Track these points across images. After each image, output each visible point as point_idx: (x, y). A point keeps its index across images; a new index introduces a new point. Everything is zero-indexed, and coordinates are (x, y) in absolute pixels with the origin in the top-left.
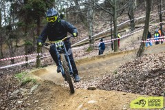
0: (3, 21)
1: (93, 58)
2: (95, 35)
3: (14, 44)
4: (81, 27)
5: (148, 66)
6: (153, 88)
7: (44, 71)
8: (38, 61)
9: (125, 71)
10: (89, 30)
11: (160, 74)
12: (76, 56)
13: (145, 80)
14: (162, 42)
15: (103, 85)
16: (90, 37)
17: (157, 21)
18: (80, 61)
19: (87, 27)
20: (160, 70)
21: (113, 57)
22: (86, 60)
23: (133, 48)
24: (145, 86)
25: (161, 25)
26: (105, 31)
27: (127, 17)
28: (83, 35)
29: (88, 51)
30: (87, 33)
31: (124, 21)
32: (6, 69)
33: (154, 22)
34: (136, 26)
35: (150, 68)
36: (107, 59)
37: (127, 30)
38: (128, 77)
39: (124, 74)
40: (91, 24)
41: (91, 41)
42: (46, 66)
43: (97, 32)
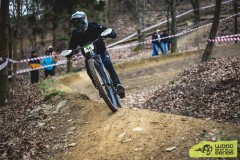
0: (24, 7)
1: (143, 61)
2: (147, 29)
3: (38, 39)
4: (127, 18)
5: (216, 74)
6: (223, 105)
7: (77, 77)
8: (69, 64)
9: (185, 81)
10: (138, 22)
11: (232, 86)
12: (120, 58)
13: (211, 94)
14: (236, 42)
15: (154, 99)
16: (139, 32)
17: (231, 12)
18: (125, 65)
19: (135, 19)
20: (232, 80)
21: (169, 61)
22: (133, 64)
23: (196, 49)
24: (211, 102)
25: (236, 17)
26: (160, 24)
27: (190, 6)
28: (130, 29)
29: (135, 50)
30: (135, 26)
31: (186, 10)
32: (26, 73)
33: (226, 13)
34: (202, 18)
35: (219, 78)
36: (162, 62)
37: (190, 23)
38: (188, 88)
39: (184, 85)
40: (141, 14)
41: (140, 38)
42: (80, 70)
43: (149, 25)
